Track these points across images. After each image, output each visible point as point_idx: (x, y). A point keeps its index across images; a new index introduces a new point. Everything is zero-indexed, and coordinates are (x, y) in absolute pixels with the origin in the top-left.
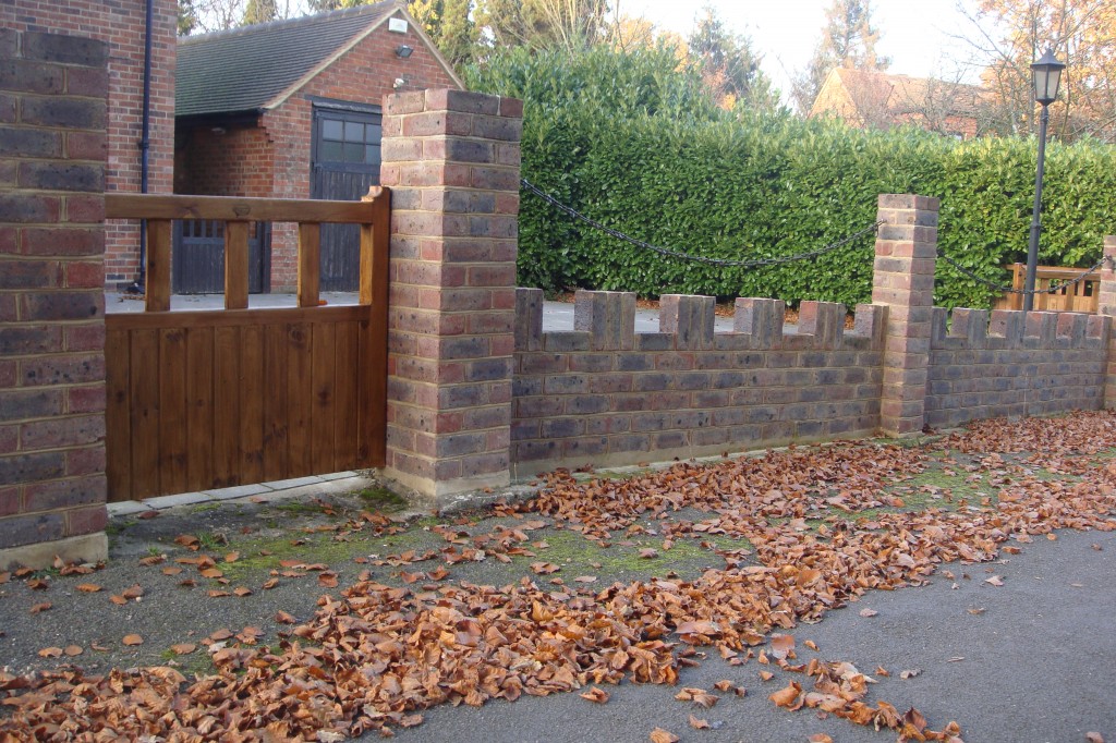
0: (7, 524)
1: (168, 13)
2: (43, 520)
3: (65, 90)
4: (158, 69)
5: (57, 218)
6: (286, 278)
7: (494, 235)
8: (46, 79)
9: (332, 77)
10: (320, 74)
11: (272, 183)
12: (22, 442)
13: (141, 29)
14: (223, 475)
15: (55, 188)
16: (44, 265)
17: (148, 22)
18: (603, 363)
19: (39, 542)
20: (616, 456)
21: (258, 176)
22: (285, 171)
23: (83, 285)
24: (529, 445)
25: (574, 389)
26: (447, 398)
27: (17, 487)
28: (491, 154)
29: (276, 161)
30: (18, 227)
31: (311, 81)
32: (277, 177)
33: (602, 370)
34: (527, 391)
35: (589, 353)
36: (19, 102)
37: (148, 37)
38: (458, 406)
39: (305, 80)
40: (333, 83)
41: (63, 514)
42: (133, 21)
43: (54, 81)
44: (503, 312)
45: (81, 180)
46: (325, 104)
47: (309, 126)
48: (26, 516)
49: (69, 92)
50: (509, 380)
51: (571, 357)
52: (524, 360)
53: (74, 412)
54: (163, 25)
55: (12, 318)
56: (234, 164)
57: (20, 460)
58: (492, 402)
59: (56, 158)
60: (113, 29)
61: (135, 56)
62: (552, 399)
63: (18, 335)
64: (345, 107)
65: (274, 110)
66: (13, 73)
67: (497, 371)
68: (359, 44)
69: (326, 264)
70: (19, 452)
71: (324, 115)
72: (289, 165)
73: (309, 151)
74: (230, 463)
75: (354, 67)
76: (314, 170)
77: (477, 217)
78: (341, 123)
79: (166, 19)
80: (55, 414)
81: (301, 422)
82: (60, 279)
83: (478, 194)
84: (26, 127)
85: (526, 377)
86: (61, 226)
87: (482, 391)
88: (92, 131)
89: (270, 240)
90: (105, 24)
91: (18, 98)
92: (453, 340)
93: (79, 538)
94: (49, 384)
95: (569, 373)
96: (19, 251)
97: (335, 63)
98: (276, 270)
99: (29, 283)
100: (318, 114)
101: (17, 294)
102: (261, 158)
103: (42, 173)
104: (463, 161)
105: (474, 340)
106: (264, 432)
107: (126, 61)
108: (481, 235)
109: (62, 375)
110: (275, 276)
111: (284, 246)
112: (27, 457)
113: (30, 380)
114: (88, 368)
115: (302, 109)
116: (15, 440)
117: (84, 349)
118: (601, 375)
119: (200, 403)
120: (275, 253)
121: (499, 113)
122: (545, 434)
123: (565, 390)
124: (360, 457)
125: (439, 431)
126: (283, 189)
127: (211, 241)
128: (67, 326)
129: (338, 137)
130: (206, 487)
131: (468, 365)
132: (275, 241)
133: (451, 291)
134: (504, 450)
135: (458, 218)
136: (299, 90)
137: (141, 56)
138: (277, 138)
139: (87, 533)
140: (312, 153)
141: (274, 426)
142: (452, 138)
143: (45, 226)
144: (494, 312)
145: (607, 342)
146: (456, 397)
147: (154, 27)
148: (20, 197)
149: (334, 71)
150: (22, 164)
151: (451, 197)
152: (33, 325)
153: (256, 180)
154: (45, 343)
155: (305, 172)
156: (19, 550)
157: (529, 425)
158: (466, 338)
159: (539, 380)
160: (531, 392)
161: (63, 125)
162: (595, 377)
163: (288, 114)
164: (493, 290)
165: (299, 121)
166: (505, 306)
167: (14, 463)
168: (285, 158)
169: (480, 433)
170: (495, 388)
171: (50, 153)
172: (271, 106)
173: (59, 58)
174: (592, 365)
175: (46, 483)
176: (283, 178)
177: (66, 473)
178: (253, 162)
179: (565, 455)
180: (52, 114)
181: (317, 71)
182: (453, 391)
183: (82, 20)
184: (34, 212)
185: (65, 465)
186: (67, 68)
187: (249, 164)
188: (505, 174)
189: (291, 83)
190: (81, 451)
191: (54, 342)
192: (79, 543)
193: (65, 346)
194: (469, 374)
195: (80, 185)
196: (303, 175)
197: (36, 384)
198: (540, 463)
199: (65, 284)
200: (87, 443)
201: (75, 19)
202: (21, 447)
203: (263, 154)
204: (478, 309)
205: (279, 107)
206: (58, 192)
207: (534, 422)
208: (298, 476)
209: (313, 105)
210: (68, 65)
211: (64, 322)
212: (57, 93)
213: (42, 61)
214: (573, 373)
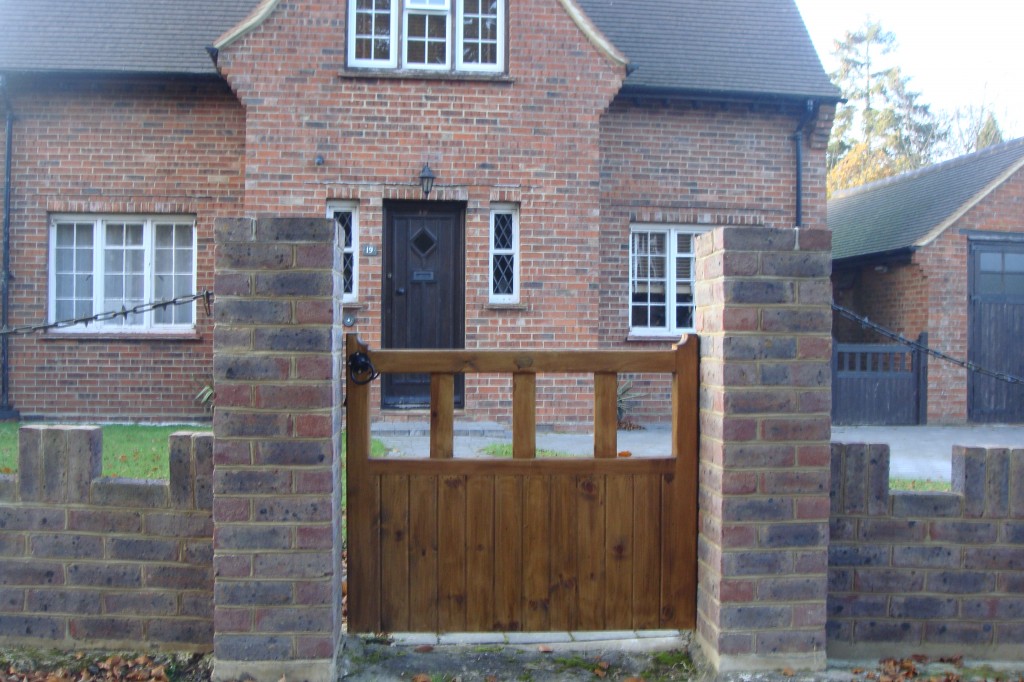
0: (240, 640)
1: (818, 165)
2: (272, 640)
3: (294, 264)
4: (810, 216)
5: (287, 376)
6: (943, 410)
7: (797, 383)
8: (277, 257)
9: (987, 209)
10: (974, 208)
11: (927, 317)
12: (255, 570)
13: (792, 182)
14: (504, 620)
15: (285, 349)
16: (276, 416)
17: (798, 175)
18: (981, 533)
19: (268, 659)
20: (1006, 648)
21: (915, 311)
22: (940, 305)
23: (310, 435)
24: (872, 624)
25: (938, 561)
26: (733, 564)
27: (249, 608)
28: (788, 293)
29: (930, 296)
30: (253, 384)
31: (964, 215)
32: (932, 311)
33: (980, 540)
34: (868, 561)
35: (959, 520)
36: (253, 278)
37: (798, 188)
38: (749, 573)
39: (958, 215)
40: (989, 215)
41: (292, 637)
42: (785, 176)
43: (284, 258)
44: (811, 470)
45: (310, 342)
46: (982, 237)
47: (965, 259)
48: (257, 635)
49: (298, 266)
50: (822, 548)
51: (932, 524)
52: (862, 525)
53: (301, 548)
54: (812, 177)
55: (247, 462)
56: (895, 300)
57: (253, 585)
58: (799, 570)
59: (287, 323)
60: (766, 185)
61: (788, 207)
62: (907, 572)
63: (251, 476)
64: (1003, 238)
65: (927, 247)
66: (249, 254)
67: (807, 537)
68: (1016, 174)
69: (987, 396)
70: (252, 578)
71: (980, 247)
72: (945, 299)
73: (965, 284)
74: (511, 609)
75: (1012, 197)
76: (972, 303)
77: (771, 364)
78: (999, 256)
79: (815, 171)
80: (284, 548)
81: (592, 575)
82: (290, 429)
83: (771, 338)
84: (259, 298)
85: (867, 544)
86: (291, 383)
87: (784, 558)
88: (319, 298)
89: (926, 373)
90: (759, 181)
91: (252, 274)
92: (738, 500)
93: (306, 662)
94: (278, 520)
95: (929, 543)
96: (253, 404)
97: (990, 196)
98: (933, 403)
99: (262, 432)
100: (974, 247)
101: (252, 440)
102: (917, 293)
103: (274, 337)
104: (749, 302)
105: (771, 501)
106: (550, 581)
107: (780, 212)
108: (777, 384)
109: (291, 514)
110: (931, 408)
111: (940, 378)
112: (258, 583)
113: (263, 516)
114: (315, 509)
115: (957, 243)
116: (249, 568)
117: (312, 492)
118: (979, 546)
119: (480, 547)
120: (931, 385)
121: (797, 247)
122: (897, 613)
123: (925, 563)
124: (663, 617)
125: (724, 599)
126: (938, 322)
127: (866, 374)
128: (296, 471)
129: (998, 268)
130: (484, 628)
131: (763, 527)
132: (931, 373)
133: (737, 446)
134: (819, 627)
135: (745, 366)
136: (953, 225)
137: (793, 206)
138: (931, 274)
139: (313, 658)
140: (969, 286)
141: (561, 576)
142: (732, 279)
143: (278, 383)
144: (797, 469)
145: (988, 506)
146: (746, 563)
147: (803, 179)
148: (255, 358)
149: (990, 203)
150: (256, 330)
151: (733, 342)
152: (265, 469)
153: (914, 315)
154: (276, 485)
155: (961, 305)
156: (250, 664)
157: (871, 601)
158: (761, 498)
159: (885, 549)
160: (873, 561)
161: (293, 294)
162: (971, 549)
163: (941, 249)
164: (797, 445)
165: (954, 257)
166: (814, 463)
167: (247, 587)
168: (940, 293)
169: (783, 606)
170: (803, 556)
171: (280, 320)
172: (923, 242)
173: (289, 237)
174: (965, 533)
175: (275, 608)
176: (938, 311)
177: (294, 601)
178: (911, 297)
179: (927, 639)
180: (282, 285)
181: (969, 205)
182: (742, 556)
183: (738, 180)
184: (266, 371)
185: (294, 594)
186: (297, 245)
187: (907, 300)
188: (809, 314)
189: (943, 219)
190: (309, 583)
191: (284, 484)
192: (305, 666)
193: (294, 489)
194: (764, 540)
195: (308, 347)
196: (960, 309)
197: (267, 520)
198: (888, 647)
199: (295, 434)
200: (314, 577)
201: (732, 180)
202: (254, 573)
203: (919, 290)
204: (776, 466)
205: (932, 243)
206: (288, 353)
207: (879, 598)
208: (588, 629)
209: (968, 240)
210: (297, 242)
211: (293, 467)
212: (287, 267)
213: (274, 242)
214: (937, 543)
